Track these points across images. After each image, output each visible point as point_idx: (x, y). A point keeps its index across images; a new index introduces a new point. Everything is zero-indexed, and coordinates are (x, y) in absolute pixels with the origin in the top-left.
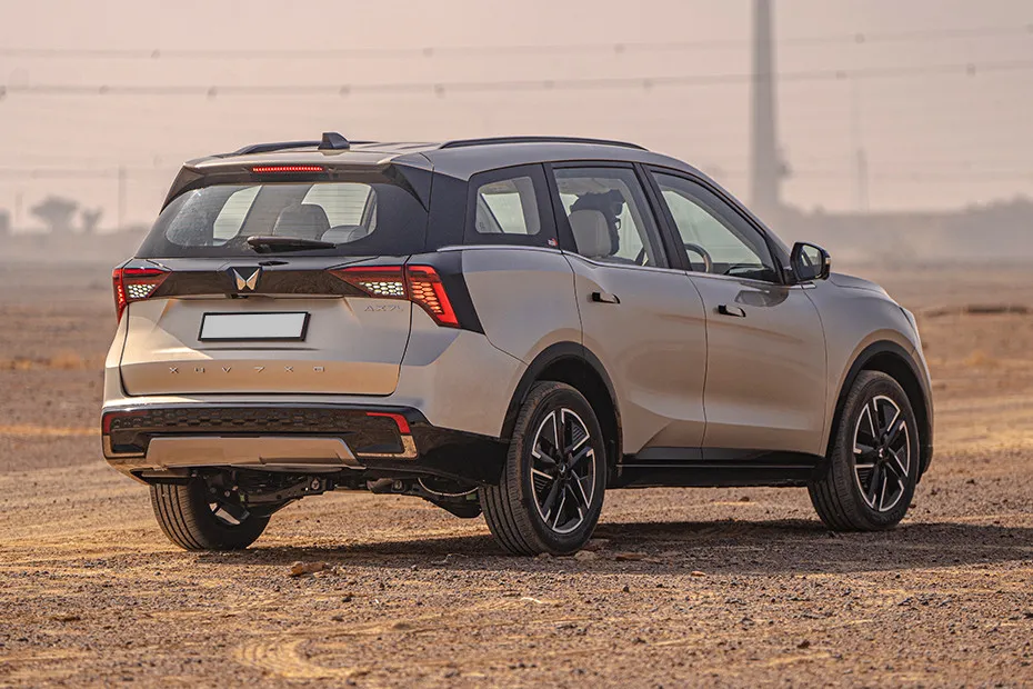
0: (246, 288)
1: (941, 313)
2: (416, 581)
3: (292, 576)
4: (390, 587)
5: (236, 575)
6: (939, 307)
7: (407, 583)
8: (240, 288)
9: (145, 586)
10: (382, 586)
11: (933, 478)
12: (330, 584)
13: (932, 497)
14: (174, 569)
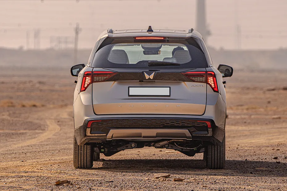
0: (149, 79)
1: (273, 90)
2: (102, 187)
3: (56, 185)
4: (93, 189)
5: (34, 185)
6: (272, 88)
7: (99, 188)
8: (147, 78)
9: (2, 188)
10: (90, 189)
11: (284, 152)
12: (70, 188)
13: (285, 159)
14: (11, 182)
